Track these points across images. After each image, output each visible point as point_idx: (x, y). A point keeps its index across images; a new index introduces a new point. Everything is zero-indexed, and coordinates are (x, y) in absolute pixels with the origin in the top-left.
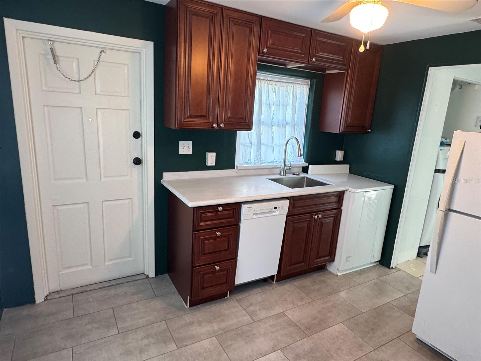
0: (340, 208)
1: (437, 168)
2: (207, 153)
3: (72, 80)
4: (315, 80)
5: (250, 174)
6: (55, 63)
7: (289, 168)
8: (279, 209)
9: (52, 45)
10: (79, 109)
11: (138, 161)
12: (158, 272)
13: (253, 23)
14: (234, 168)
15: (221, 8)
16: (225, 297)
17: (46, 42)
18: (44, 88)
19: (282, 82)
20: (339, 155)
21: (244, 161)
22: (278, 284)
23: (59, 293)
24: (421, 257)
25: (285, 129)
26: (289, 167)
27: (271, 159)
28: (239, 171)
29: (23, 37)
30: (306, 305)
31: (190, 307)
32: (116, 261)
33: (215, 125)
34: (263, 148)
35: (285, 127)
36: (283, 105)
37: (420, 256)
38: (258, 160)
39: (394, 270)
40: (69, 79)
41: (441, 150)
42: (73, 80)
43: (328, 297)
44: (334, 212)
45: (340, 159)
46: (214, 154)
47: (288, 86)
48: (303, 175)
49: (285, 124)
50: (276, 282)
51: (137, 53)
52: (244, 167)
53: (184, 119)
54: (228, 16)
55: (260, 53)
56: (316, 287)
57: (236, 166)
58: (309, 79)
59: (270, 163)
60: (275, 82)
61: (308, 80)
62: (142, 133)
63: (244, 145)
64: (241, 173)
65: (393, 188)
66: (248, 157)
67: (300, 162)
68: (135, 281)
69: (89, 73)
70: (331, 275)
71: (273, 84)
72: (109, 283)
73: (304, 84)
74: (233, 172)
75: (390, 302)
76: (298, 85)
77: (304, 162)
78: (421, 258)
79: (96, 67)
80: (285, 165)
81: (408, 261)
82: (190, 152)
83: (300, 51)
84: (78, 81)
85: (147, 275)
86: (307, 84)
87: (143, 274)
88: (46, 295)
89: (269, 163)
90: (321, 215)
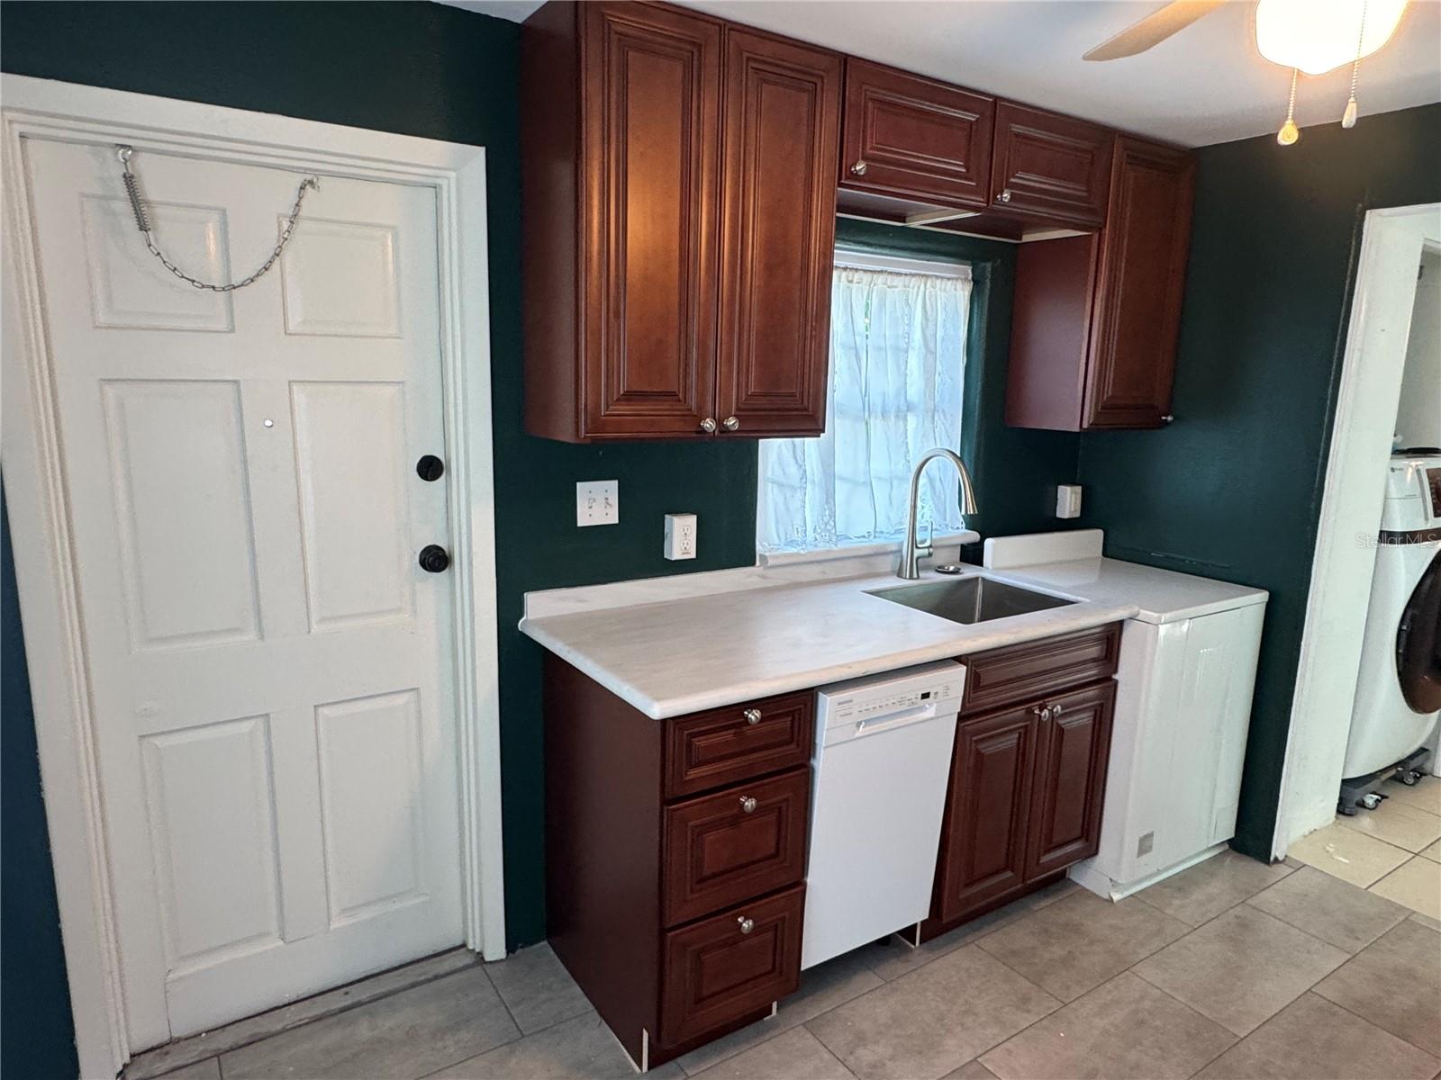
0: (1109, 679)
1: (1383, 529)
2: (667, 516)
3: (203, 286)
4: (989, 265)
5: (804, 579)
6: (143, 227)
7: (926, 551)
8: (935, 698)
9: (128, 164)
10: (230, 387)
11: (439, 558)
12: (516, 937)
13: (822, 77)
14: (753, 564)
15: (720, 26)
16: (765, 1019)
17: (109, 153)
18: (102, 318)
19: (891, 273)
20: (1068, 501)
21: (782, 536)
22: (931, 950)
23: (167, 1053)
24: (1350, 815)
25: (906, 426)
26: (928, 547)
27: (865, 527)
28: (770, 573)
29: (22, 136)
30: (1044, 1022)
31: (650, 1068)
32: (366, 915)
33: (709, 424)
34: (841, 490)
35: (905, 419)
36: (896, 349)
37: (1347, 811)
38: (829, 531)
39: (1282, 865)
40: (193, 281)
41: (1393, 470)
42: (208, 287)
43: (1109, 986)
44: (1091, 692)
45: (1070, 512)
46: (691, 521)
47: (909, 287)
48: (970, 572)
49: (906, 408)
50: (920, 943)
51: (424, 186)
52: (786, 556)
53: (607, 408)
54: (742, 54)
55: (844, 176)
56: (1058, 951)
57: (761, 555)
58: (969, 262)
59: (864, 537)
60: (869, 275)
61: (966, 265)
62: (449, 462)
63: (781, 485)
64: (780, 577)
65: (1267, 600)
66: (798, 522)
67: (952, 528)
68: (437, 977)
69: (264, 261)
70: (1090, 902)
71: (864, 282)
72: (346, 993)
73: (957, 279)
74: (750, 576)
75: (1313, 990)
76: (938, 282)
77: (966, 528)
78: (1350, 818)
79: (286, 239)
80: (914, 544)
81: (1315, 830)
82: (612, 517)
83: (964, 170)
84: (224, 289)
85: (477, 950)
86: (963, 277)
87: (463, 950)
88: (121, 1068)
89: (858, 537)
90: (1059, 707)
